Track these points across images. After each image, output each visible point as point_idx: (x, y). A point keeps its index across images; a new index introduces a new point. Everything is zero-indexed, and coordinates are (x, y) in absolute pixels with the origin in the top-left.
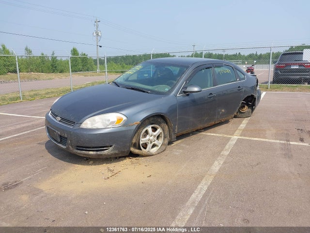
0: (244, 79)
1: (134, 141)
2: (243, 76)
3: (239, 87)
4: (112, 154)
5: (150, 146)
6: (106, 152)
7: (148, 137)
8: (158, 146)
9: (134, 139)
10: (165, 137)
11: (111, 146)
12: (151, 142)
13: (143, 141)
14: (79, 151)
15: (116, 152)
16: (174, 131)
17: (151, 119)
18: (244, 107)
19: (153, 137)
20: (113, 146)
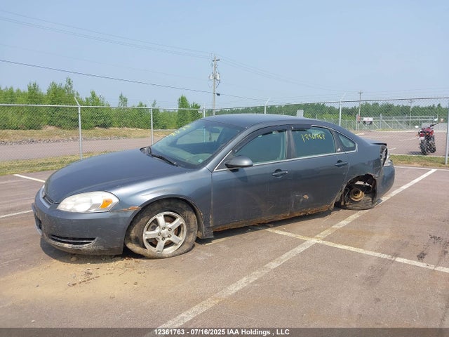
0: (354, 149)
1: (133, 234)
2: (351, 145)
3: (339, 161)
4: (95, 251)
5: (161, 243)
6: (85, 247)
7: (157, 230)
8: (176, 245)
9: (133, 232)
10: (189, 232)
11: (93, 239)
12: (164, 238)
13: (148, 234)
14: (53, 242)
15: (101, 248)
16: (206, 222)
17: (165, 203)
18: (358, 192)
19: (166, 230)
20: (96, 240)
